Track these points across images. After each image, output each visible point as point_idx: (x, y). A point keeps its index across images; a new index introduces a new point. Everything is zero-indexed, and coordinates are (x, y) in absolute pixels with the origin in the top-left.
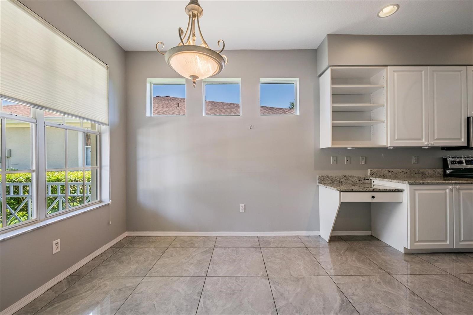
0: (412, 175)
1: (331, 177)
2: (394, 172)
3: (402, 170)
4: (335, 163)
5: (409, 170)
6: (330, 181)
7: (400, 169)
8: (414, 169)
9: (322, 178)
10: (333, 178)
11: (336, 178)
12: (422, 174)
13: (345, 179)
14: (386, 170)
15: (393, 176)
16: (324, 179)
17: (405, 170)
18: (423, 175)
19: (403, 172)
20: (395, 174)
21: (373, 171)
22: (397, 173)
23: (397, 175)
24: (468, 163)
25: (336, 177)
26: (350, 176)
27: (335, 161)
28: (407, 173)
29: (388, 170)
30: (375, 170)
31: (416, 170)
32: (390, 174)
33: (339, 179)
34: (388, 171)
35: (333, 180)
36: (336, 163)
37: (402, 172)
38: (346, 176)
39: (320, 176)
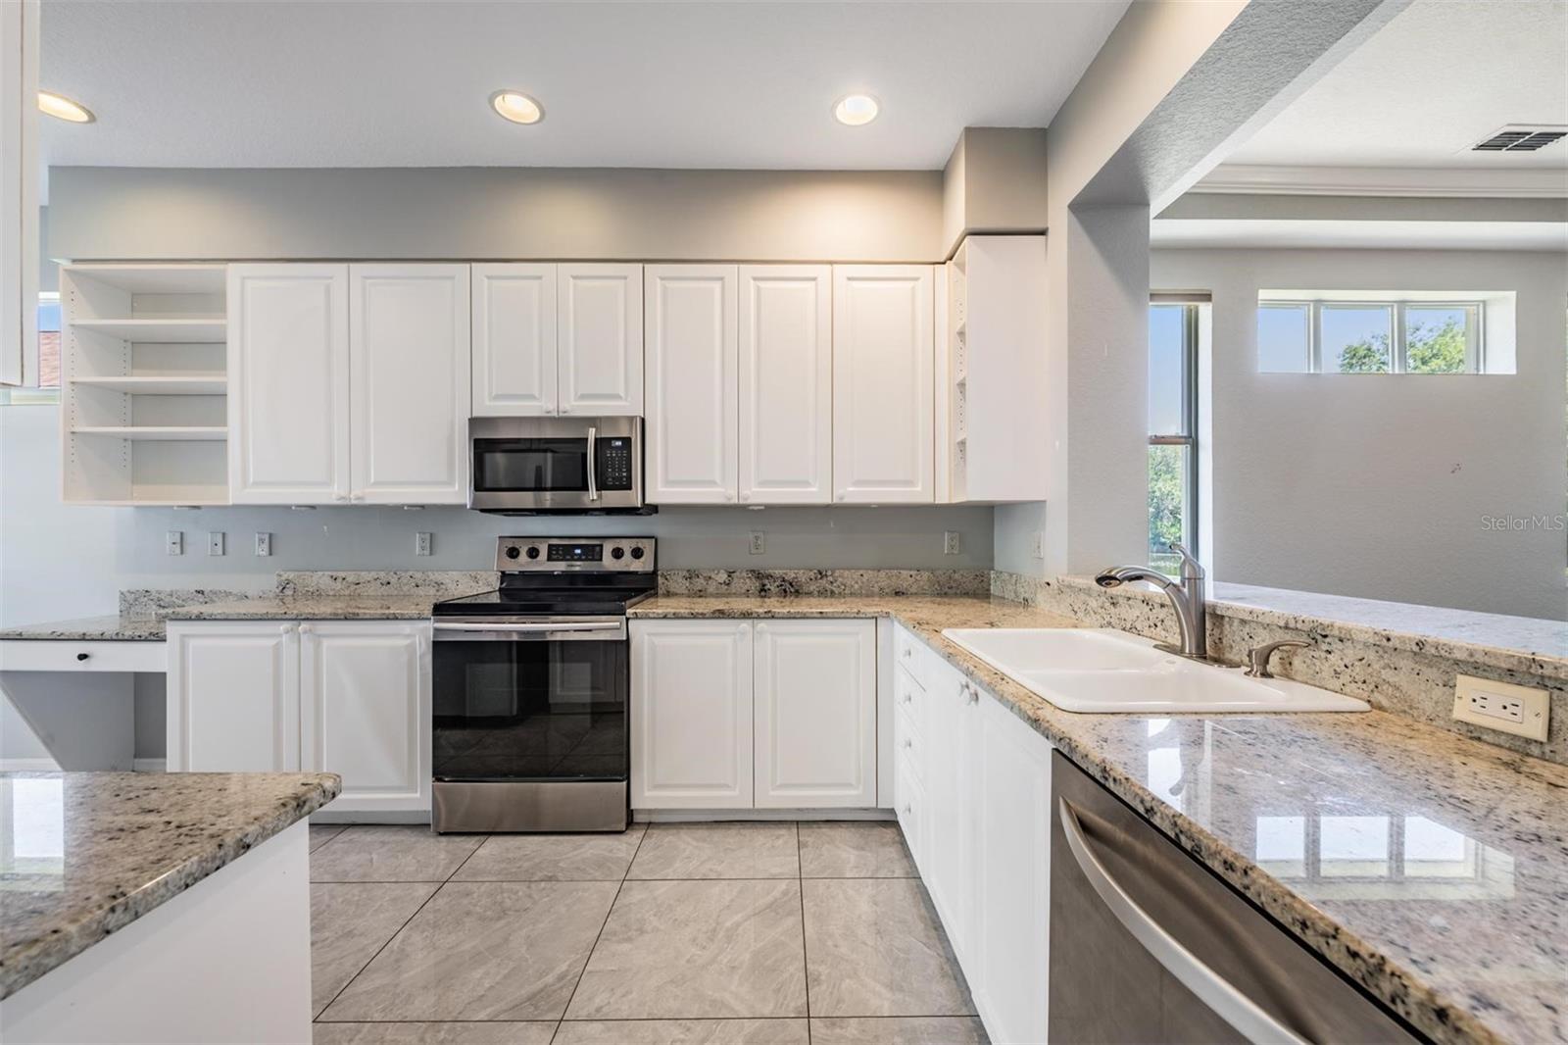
0: (405, 588)
1: (157, 595)
2: (349, 579)
3: (374, 574)
4: (178, 551)
5: (395, 573)
6: (154, 607)
7: (369, 571)
8: (411, 573)
9: (130, 598)
10: (162, 596)
11: (174, 599)
12: (437, 588)
13: (201, 600)
14: (323, 575)
15: (347, 592)
16: (136, 600)
17: (382, 574)
18: (438, 591)
19: (378, 582)
20: (353, 587)
21: (285, 576)
22: (358, 584)
23: (358, 591)
24: (557, 554)
25: (171, 595)
26: (216, 593)
27: (179, 546)
28: (389, 583)
29: (335, 574)
30: (291, 575)
31: (418, 575)
32: (338, 585)
33: (183, 600)
34: (332, 577)
35: (162, 604)
36: (182, 553)
37: (375, 580)
38: (202, 592)
39: (124, 590)
